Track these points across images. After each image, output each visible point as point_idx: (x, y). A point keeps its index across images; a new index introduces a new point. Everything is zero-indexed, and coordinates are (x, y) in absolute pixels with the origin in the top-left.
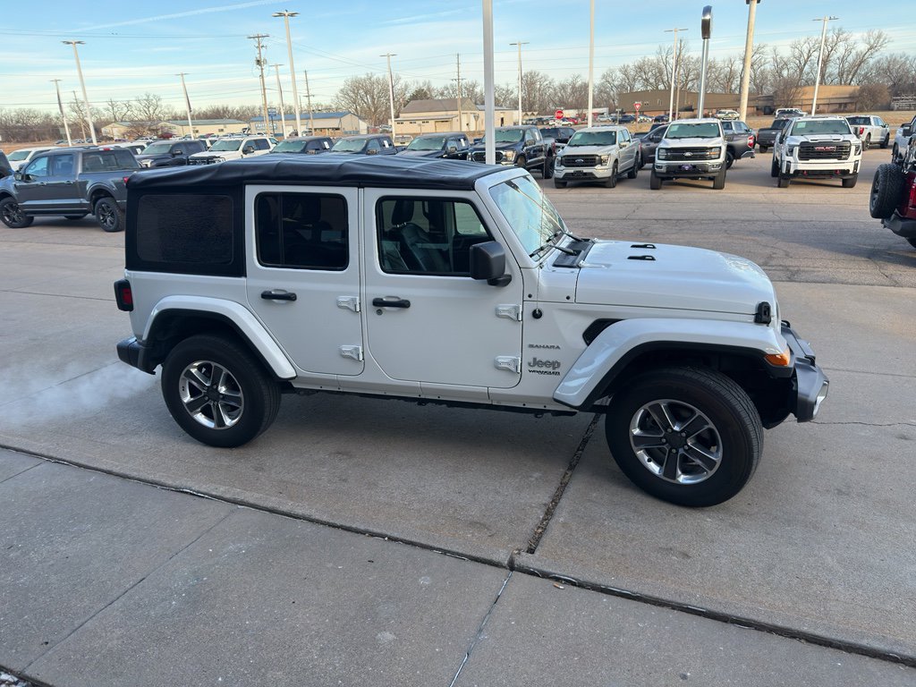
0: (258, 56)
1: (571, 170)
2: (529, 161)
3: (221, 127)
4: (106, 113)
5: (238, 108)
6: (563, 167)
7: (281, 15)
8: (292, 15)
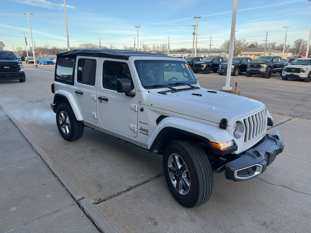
0: (194, 32)
1: (289, 73)
2: (274, 69)
3: (182, 54)
4: (152, 49)
5: (189, 49)
6: (286, 72)
7: (196, 17)
8: (199, 17)
